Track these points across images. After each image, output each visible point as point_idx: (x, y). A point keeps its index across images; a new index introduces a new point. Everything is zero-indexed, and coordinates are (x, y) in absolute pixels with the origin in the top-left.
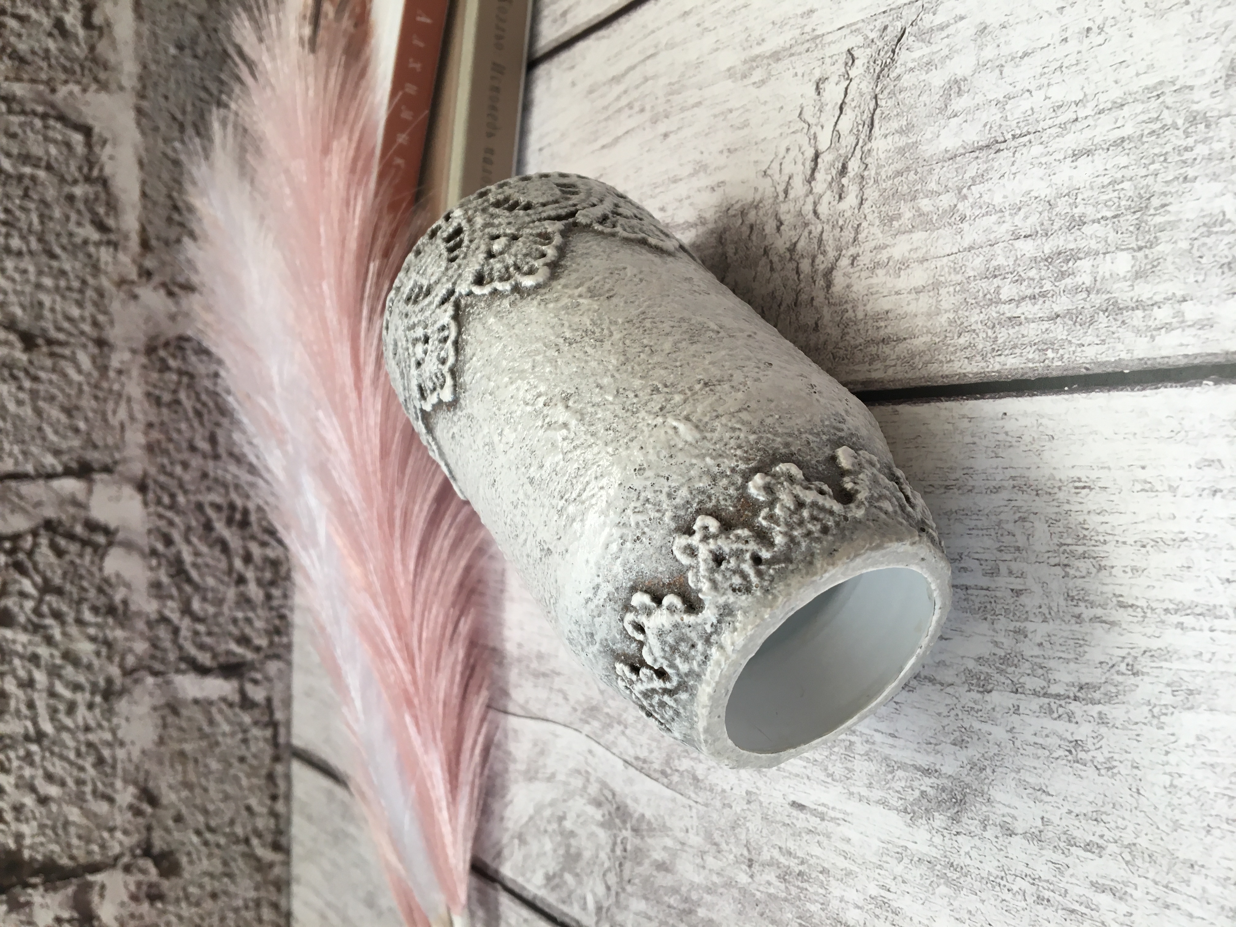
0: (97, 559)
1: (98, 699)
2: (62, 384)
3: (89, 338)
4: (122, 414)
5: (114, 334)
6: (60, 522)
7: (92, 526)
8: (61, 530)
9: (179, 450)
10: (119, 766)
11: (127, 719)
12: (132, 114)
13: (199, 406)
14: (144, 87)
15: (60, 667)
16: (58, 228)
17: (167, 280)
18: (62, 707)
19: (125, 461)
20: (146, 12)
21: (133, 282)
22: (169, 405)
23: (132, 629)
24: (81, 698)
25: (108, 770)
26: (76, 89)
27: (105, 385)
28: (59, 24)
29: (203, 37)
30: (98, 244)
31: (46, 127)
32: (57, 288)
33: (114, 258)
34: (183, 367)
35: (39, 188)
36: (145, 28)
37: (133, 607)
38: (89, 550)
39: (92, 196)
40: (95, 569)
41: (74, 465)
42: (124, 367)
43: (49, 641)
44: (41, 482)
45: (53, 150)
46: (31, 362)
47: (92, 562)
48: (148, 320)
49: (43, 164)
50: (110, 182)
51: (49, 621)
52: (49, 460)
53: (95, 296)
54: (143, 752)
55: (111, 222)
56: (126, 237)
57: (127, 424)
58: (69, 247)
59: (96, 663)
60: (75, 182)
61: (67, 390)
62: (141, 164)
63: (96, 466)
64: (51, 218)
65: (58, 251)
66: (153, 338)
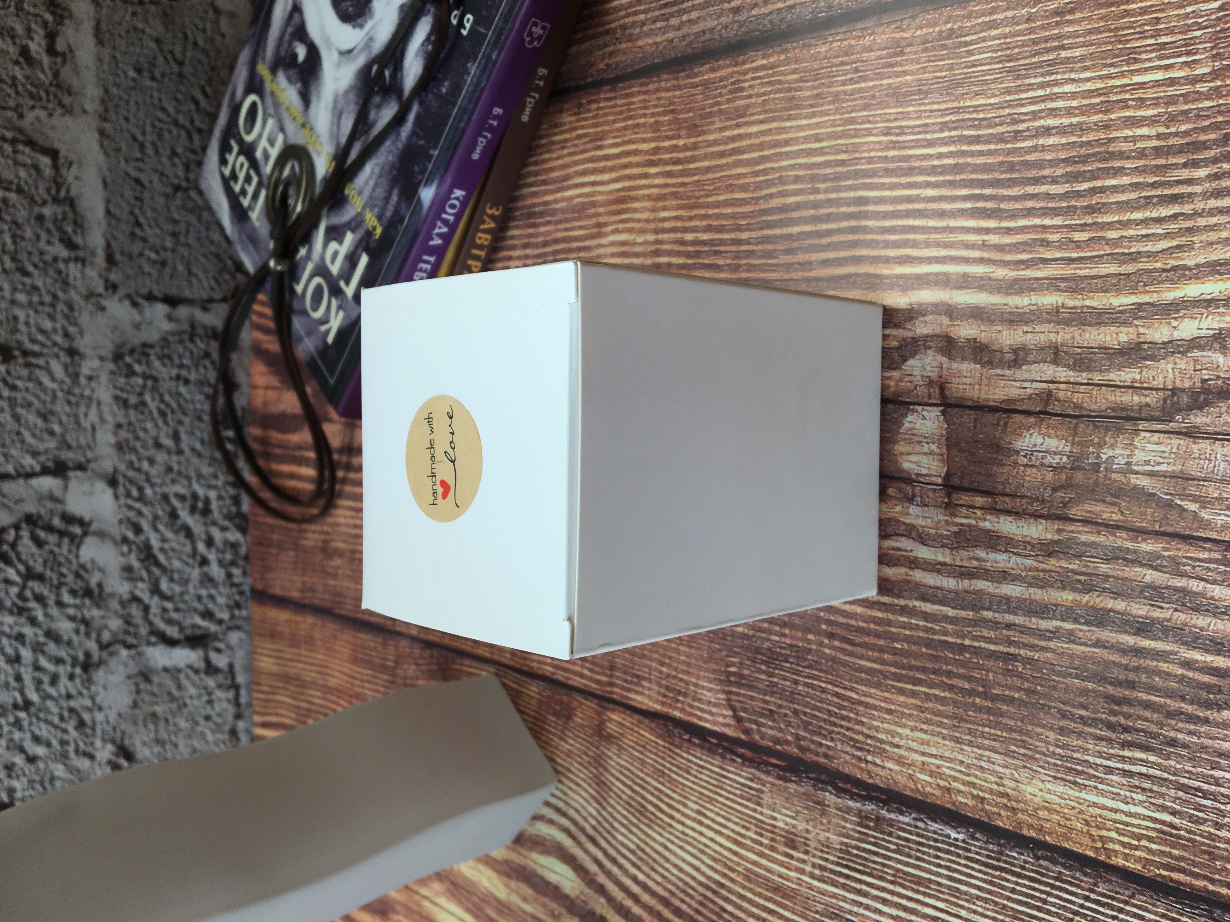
0: (74, 548)
1: (78, 671)
2: (39, 392)
3: (61, 349)
4: (93, 416)
5: (84, 344)
6: (40, 517)
7: (69, 519)
8: (40, 523)
9: (145, 447)
10: (99, 728)
11: (105, 687)
12: (96, 135)
13: (163, 406)
14: (106, 110)
15: (44, 644)
16: (30, 248)
17: (131, 291)
18: (46, 679)
19: (96, 459)
20: (106, 37)
21: (100, 295)
22: (135, 407)
23: (107, 608)
24: (63, 670)
25: (89, 731)
26: (43, 114)
27: (77, 391)
28: (25, 52)
29: (160, 60)
30: (67, 261)
31: (15, 152)
32: (30, 303)
33: (82, 273)
34: (148, 372)
35: (11, 210)
36: (106, 52)
37: (107, 590)
38: (66, 540)
39: (60, 217)
40: (72, 557)
41: (50, 464)
42: (93, 374)
43: (33, 621)
44: (21, 481)
45: (23, 174)
46: (8, 372)
47: (70, 551)
48: (115, 329)
49: (14, 187)
50: (77, 202)
51: (32, 604)
52: (28, 461)
53: (65, 309)
54: (120, 715)
55: (78, 240)
56: (93, 253)
57: (98, 427)
58: (41, 265)
59: (75, 639)
60: (44, 203)
61: (43, 396)
62: (105, 183)
63: (70, 464)
64: (23, 238)
65: (30, 268)
66: (120, 346)
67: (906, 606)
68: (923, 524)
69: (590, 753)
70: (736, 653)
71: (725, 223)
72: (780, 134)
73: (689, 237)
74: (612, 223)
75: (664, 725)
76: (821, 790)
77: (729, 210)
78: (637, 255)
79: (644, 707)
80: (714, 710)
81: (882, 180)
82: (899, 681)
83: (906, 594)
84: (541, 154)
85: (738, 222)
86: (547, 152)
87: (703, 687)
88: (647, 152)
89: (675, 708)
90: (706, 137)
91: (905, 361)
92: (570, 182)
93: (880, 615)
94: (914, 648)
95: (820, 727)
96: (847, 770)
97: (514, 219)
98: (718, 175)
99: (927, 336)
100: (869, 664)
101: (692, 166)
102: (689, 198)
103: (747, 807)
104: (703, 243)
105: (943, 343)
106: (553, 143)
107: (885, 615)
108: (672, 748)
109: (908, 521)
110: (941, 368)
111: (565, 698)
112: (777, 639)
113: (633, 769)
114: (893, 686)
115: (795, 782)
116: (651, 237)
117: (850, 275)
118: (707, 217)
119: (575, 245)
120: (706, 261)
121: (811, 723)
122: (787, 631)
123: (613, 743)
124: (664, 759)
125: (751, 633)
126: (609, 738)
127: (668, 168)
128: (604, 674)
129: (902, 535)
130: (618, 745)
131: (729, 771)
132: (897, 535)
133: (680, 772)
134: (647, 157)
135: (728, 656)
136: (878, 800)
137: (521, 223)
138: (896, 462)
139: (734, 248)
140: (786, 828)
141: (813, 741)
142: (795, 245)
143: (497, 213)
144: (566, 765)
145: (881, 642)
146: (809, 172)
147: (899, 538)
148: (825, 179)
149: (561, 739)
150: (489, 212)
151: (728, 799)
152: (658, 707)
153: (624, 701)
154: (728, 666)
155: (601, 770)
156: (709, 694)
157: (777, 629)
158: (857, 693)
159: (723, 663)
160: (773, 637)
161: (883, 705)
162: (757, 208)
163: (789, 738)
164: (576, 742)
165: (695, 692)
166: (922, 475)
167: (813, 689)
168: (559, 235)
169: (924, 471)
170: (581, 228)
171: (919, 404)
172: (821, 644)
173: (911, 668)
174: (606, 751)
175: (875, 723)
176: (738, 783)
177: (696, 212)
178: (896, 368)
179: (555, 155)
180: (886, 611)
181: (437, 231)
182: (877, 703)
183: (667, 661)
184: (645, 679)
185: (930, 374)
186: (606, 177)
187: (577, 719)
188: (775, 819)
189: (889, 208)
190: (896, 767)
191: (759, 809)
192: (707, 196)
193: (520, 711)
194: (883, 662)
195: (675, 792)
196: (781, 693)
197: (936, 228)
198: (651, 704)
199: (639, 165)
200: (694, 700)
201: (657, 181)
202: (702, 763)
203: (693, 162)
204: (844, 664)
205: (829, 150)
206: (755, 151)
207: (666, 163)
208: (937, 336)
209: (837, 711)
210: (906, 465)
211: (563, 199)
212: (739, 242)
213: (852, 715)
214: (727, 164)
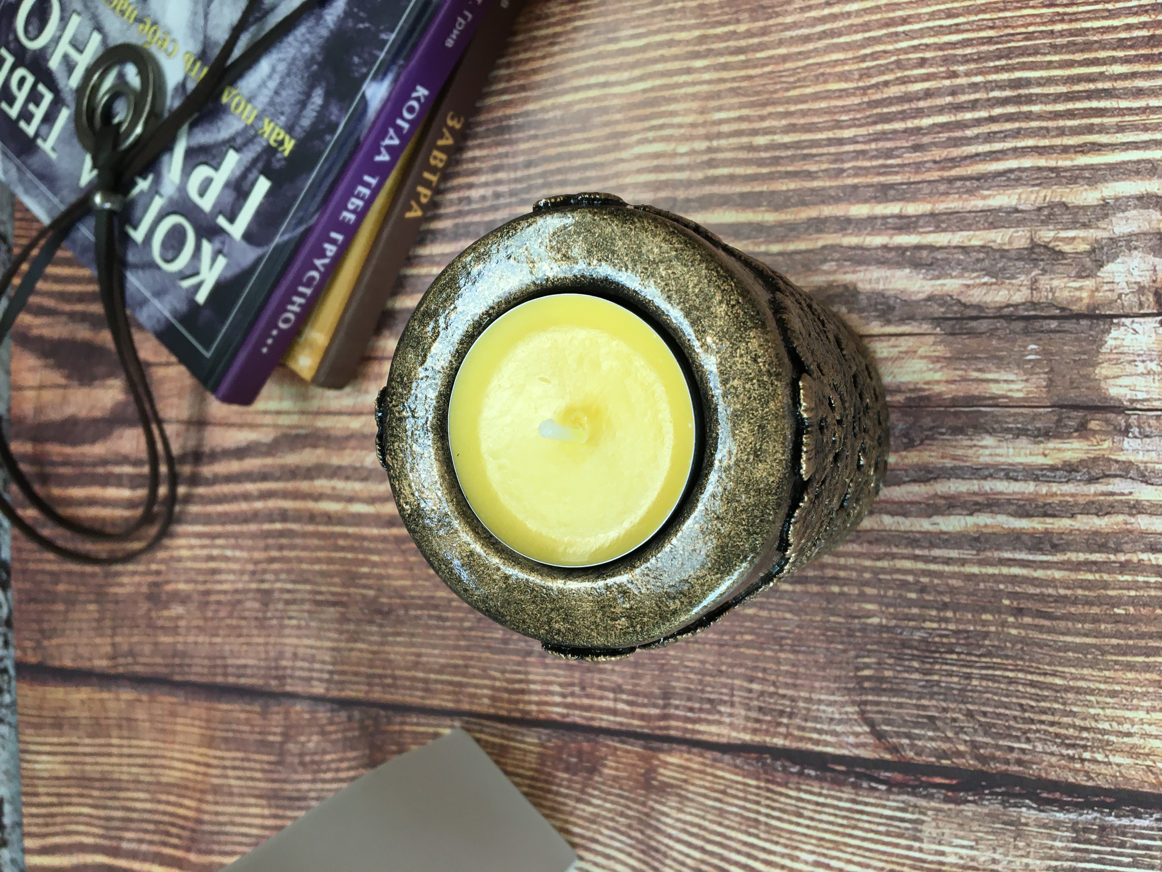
67: (1128, 562)
68: (1145, 459)
69: (630, 813)
70: (869, 651)
71: (816, 120)
72: (894, 11)
73: (761, 140)
74: (638, 132)
75: (758, 760)
76: (1015, 805)
77: (823, 105)
78: (680, 168)
79: (724, 740)
80: (839, 729)
81: (1048, 58)
82: (1124, 654)
83: (1126, 547)
84: (517, 53)
85: (837, 117)
86: (526, 50)
87: (820, 702)
88: (688, 42)
89: (775, 735)
90: (780, 20)
91: (1102, 266)
92: (567, 85)
93: (1090, 577)
94: (1143, 611)
95: (1009, 727)
96: (1053, 776)
97: (475, 136)
98: (801, 64)
99: (1130, 235)
100: (1078, 640)
101: (759, 55)
102: (757, 93)
103: (897, 846)
104: (785, 146)
105: (1155, 241)
106: (535, 39)
107: (1097, 576)
108: (771, 786)
109: (1122, 457)
110: (1155, 270)
111: (586, 746)
112: (935, 625)
113: (706, 824)
114: (1116, 662)
115: (974, 802)
116: (703, 145)
117: (1011, 171)
118: (787, 114)
119: (579, 162)
120: (790, 169)
121: (994, 725)
122: (949, 614)
123: (669, 794)
124: (758, 803)
125: (893, 623)
126: (664, 789)
127: (722, 60)
128: (655, 706)
129: (1115, 476)
130: (679, 795)
131: (866, 804)
132: (1108, 476)
133: (785, 817)
134: (690, 48)
135: (857, 657)
136: (1102, 805)
137: (486, 141)
138: (1099, 389)
139: (833, 150)
140: (961, 862)
141: (998, 747)
142: (926, 140)
143: (458, 126)
144: (589, 834)
145: (1095, 610)
146: (941, 53)
147: (1111, 480)
148: (966, 60)
149: (578, 800)
150: (450, 123)
151: (864, 839)
152: (747, 737)
153: (688, 736)
154: (858, 669)
155: (649, 832)
156: (830, 709)
157: (934, 613)
158: (1065, 678)
159: (851, 667)
160: (928, 624)
161: (1102, 686)
162: (866, 99)
163: (962, 748)
164: (605, 800)
165: (808, 710)
166: (1137, 401)
167: (994, 681)
168: (552, 152)
169: (1140, 396)
170: (588, 140)
171: (1127, 316)
172: (1004, 624)
173: (1141, 636)
174: (657, 806)
175: (1092, 711)
176: (881, 816)
177: (770, 109)
178: (1088, 276)
179: (538, 54)
180: (1099, 571)
181: (387, 142)
182: (1092, 686)
183: (760, 675)
184: (723, 702)
185: (1139, 279)
186: (625, 75)
187: (606, 771)
188: (943, 854)
189: (1063, 89)
190: (1129, 761)
191: (916, 844)
192: (787, 90)
193: (507, 773)
194: (1099, 634)
195: (777, 843)
196: (947, 694)
197: (1130, 109)
198: (734, 734)
199: (676, 58)
200: (806, 720)
201: (706, 76)
202: (821, 800)
203: (762, 50)
204: (1041, 645)
205: (968, 27)
206: (856, 32)
207: (720, 53)
208: (1145, 234)
209: (1033, 703)
210: (1113, 392)
211: (554, 107)
212: (841, 142)
213: (1056, 706)
214: (816, 50)
